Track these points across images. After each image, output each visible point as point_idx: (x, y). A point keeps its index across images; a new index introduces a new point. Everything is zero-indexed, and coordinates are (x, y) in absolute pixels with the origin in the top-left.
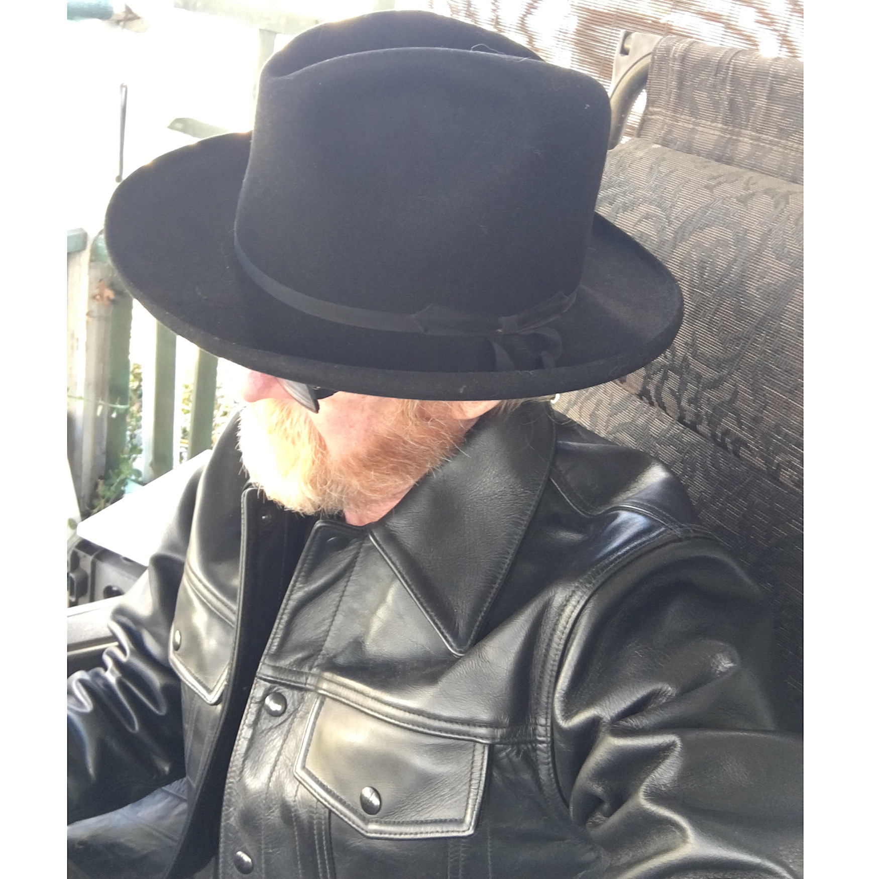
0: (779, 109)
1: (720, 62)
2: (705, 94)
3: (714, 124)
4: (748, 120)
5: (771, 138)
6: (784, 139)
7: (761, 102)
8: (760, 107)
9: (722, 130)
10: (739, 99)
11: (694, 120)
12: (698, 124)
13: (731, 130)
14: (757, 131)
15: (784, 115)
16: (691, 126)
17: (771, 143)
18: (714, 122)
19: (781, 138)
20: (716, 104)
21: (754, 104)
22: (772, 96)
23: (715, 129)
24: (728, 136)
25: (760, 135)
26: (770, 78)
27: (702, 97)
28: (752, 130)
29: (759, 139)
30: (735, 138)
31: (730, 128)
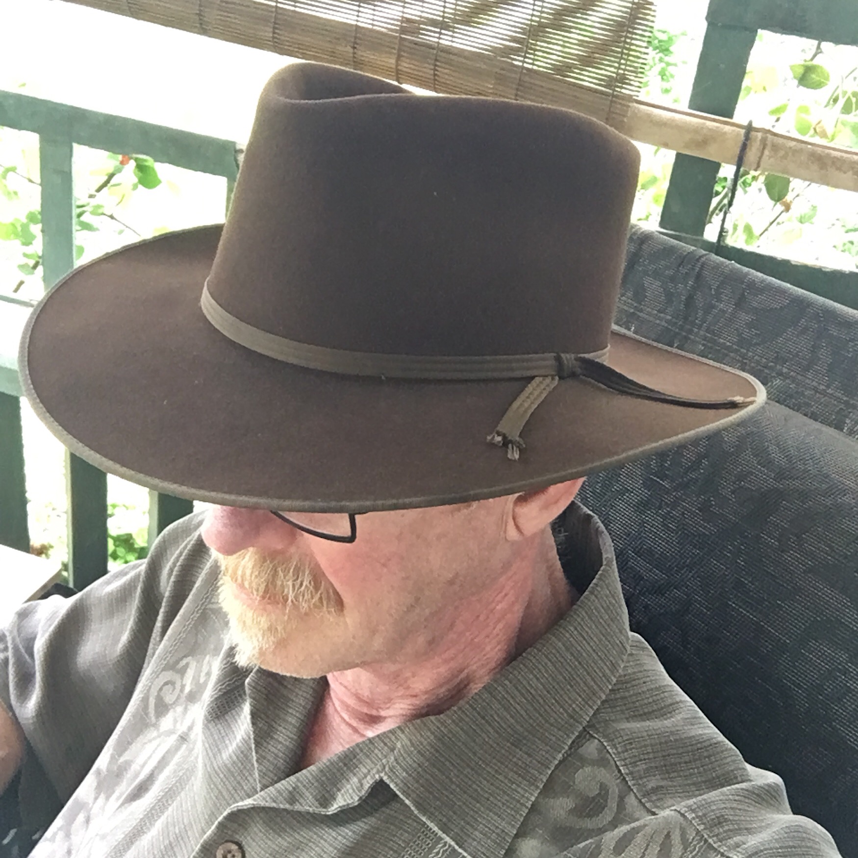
0: (745, 317)
1: (686, 256)
2: (658, 283)
3: (663, 315)
4: (703, 320)
5: (728, 344)
6: (744, 348)
7: (726, 306)
8: (724, 312)
9: (669, 322)
10: (699, 297)
11: (635, 305)
12: (641, 311)
13: (680, 325)
14: (714, 334)
15: (750, 325)
16: (632, 311)
17: (728, 348)
18: (663, 313)
19: (742, 348)
20: (669, 296)
21: (714, 307)
22: (740, 303)
23: (661, 319)
25: (717, 338)
26: (744, 286)
27: (653, 286)
28: (708, 331)
29: (714, 342)
30: (684, 334)
31: (680, 323)
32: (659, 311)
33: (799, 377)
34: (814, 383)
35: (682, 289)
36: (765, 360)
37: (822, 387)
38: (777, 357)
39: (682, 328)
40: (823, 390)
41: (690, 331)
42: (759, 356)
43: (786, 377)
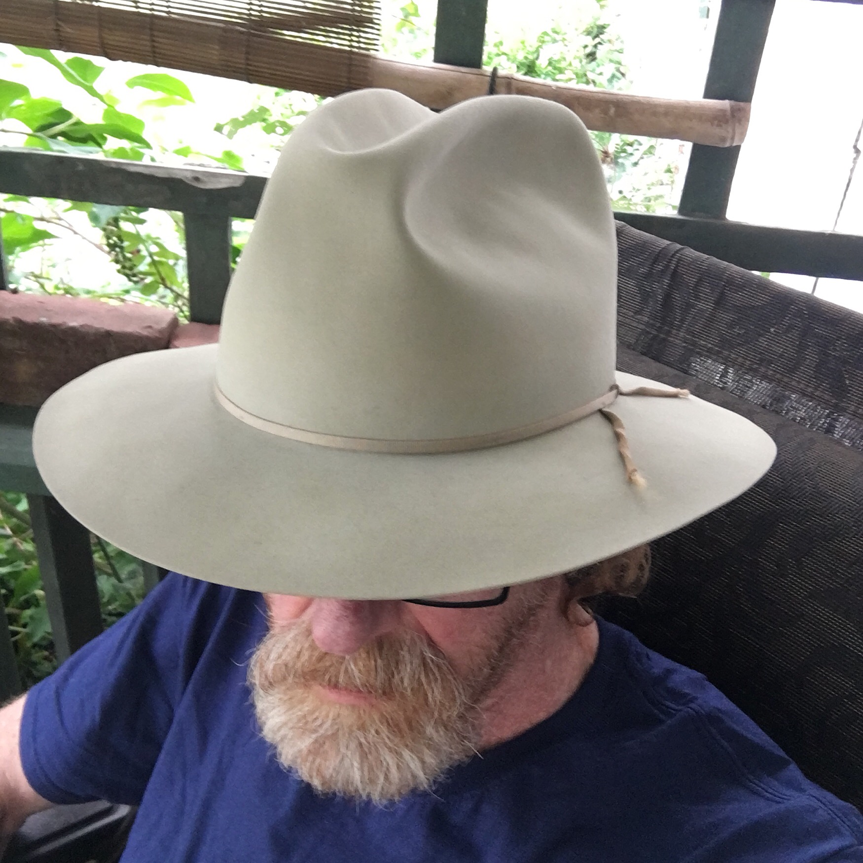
0: (726, 317)
1: (660, 252)
2: (633, 282)
3: (640, 316)
4: (682, 321)
5: (710, 345)
6: (726, 350)
7: (705, 305)
8: (703, 311)
9: (647, 324)
10: (677, 296)
13: (659, 327)
14: (694, 335)
15: (731, 326)
18: (639, 314)
19: (724, 349)
20: (646, 296)
21: (693, 306)
22: (720, 302)
24: (655, 333)
25: (697, 340)
26: (723, 283)
28: (688, 332)
29: (694, 344)
30: (662, 336)
31: (658, 325)
32: (636, 313)
33: (786, 380)
34: (802, 386)
35: (659, 289)
36: (749, 362)
37: (810, 390)
38: (761, 360)
39: (659, 330)
40: (812, 393)
41: (668, 333)
42: (743, 358)
43: (770, 380)
